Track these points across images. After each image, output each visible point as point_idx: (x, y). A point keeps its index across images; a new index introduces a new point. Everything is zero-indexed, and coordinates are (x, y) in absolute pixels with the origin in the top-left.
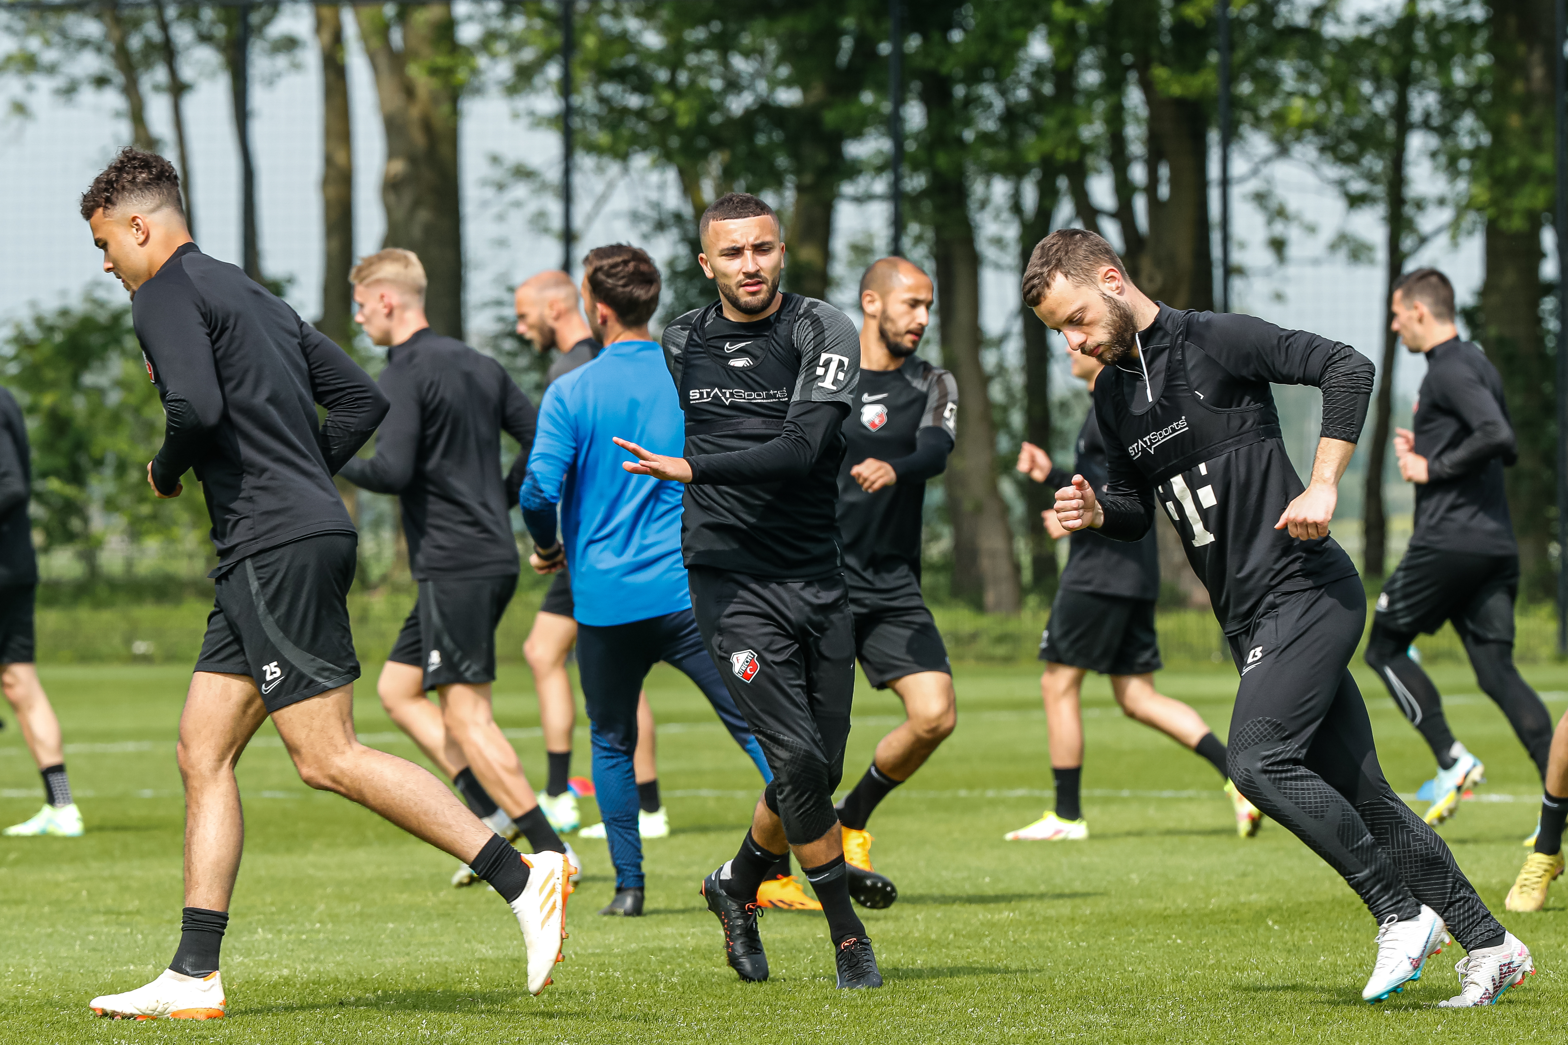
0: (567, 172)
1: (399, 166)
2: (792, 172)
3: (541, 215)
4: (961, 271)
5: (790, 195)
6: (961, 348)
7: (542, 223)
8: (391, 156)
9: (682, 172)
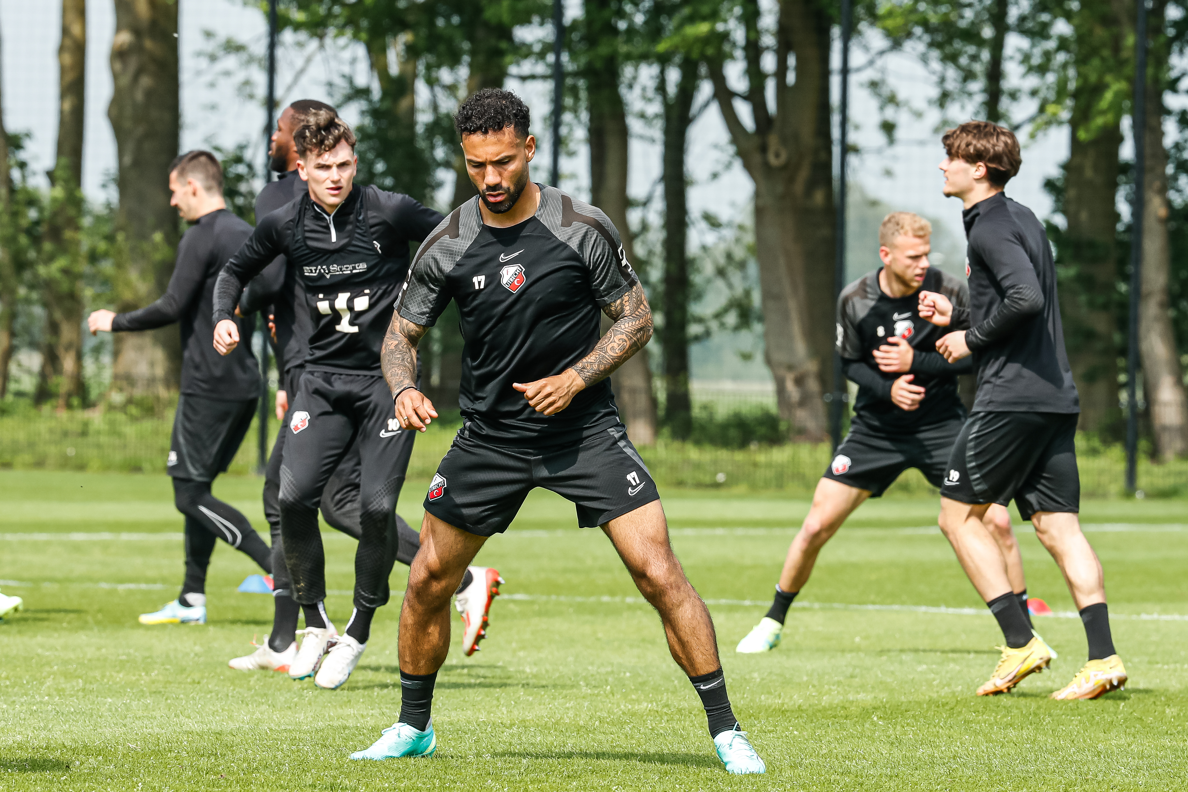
0: (272, 46)
1: (125, 37)
2: (467, 52)
3: (247, 83)
4: (612, 142)
5: (463, 72)
7: (248, 90)
8: (119, 28)
9: (370, 50)
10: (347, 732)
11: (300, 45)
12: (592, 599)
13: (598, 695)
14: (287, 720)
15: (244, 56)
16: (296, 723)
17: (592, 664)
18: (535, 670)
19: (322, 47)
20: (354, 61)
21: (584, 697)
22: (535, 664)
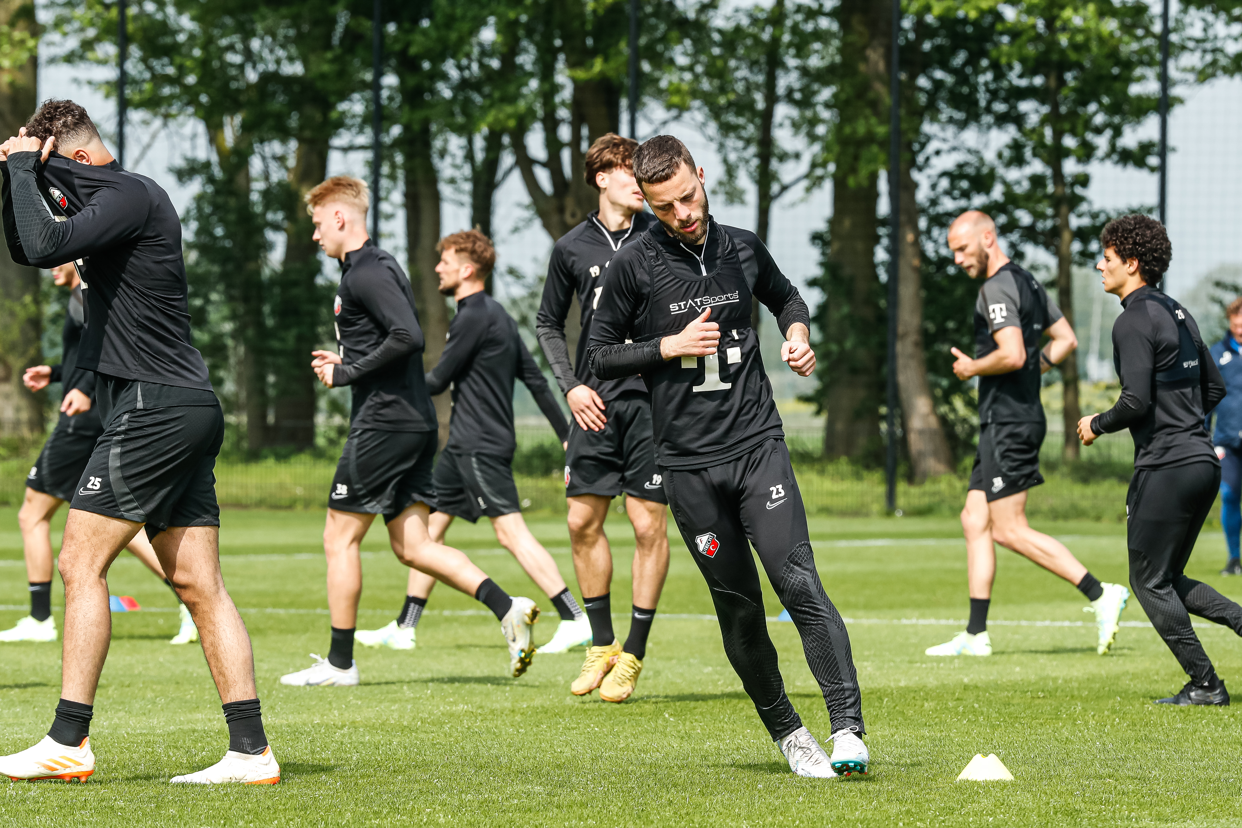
0: (121, 124)
5: (293, 145)
9: (208, 125)
10: (196, 734)
11: (146, 123)
14: (142, 725)
16: (150, 727)
17: (414, 670)
19: (166, 125)
20: (194, 136)
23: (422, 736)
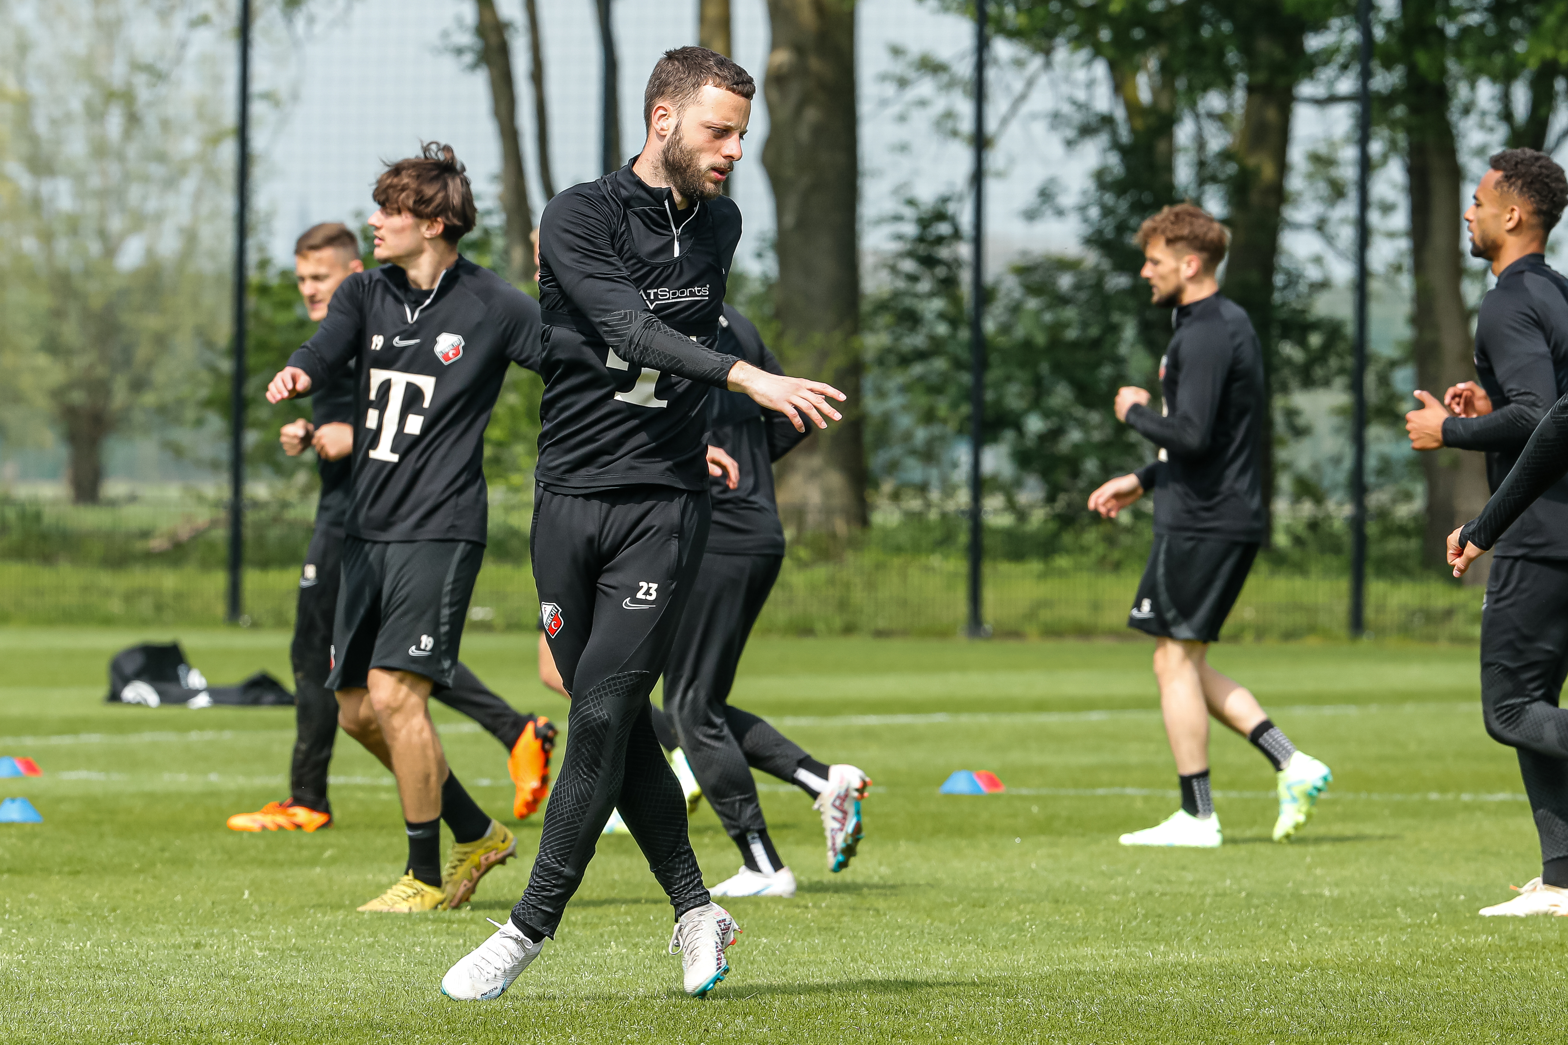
0: (980, 66)
1: (783, 57)
2: (1242, 70)
3: (949, 114)
4: (1439, 186)
5: (1240, 96)
6: (1438, 277)
7: (950, 125)
8: (775, 45)
9: (1113, 67)
10: (1081, 978)
11: (1019, 63)
12: (1416, 797)
13: (1420, 926)
14: (1001, 964)
15: (944, 78)
16: (1014, 966)
17: (1413, 884)
18: (1336, 892)
19: (1048, 65)
20: (1090, 84)
21: (1401, 929)
22: (1337, 885)
23: (1422, 981)
